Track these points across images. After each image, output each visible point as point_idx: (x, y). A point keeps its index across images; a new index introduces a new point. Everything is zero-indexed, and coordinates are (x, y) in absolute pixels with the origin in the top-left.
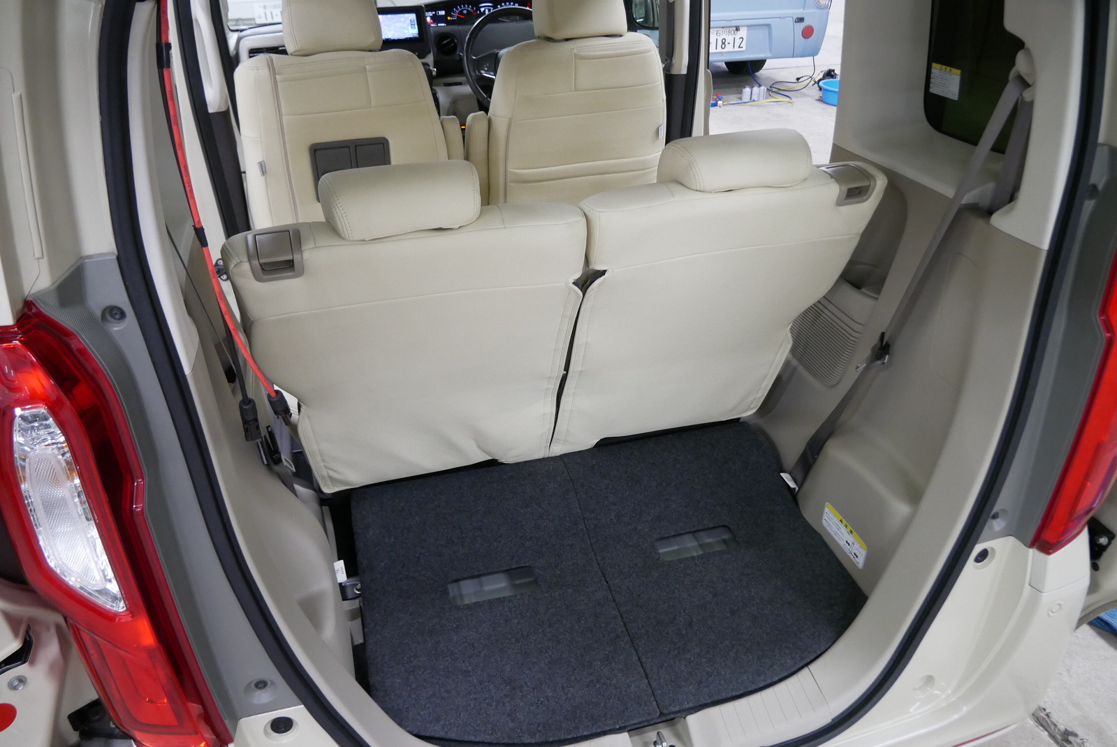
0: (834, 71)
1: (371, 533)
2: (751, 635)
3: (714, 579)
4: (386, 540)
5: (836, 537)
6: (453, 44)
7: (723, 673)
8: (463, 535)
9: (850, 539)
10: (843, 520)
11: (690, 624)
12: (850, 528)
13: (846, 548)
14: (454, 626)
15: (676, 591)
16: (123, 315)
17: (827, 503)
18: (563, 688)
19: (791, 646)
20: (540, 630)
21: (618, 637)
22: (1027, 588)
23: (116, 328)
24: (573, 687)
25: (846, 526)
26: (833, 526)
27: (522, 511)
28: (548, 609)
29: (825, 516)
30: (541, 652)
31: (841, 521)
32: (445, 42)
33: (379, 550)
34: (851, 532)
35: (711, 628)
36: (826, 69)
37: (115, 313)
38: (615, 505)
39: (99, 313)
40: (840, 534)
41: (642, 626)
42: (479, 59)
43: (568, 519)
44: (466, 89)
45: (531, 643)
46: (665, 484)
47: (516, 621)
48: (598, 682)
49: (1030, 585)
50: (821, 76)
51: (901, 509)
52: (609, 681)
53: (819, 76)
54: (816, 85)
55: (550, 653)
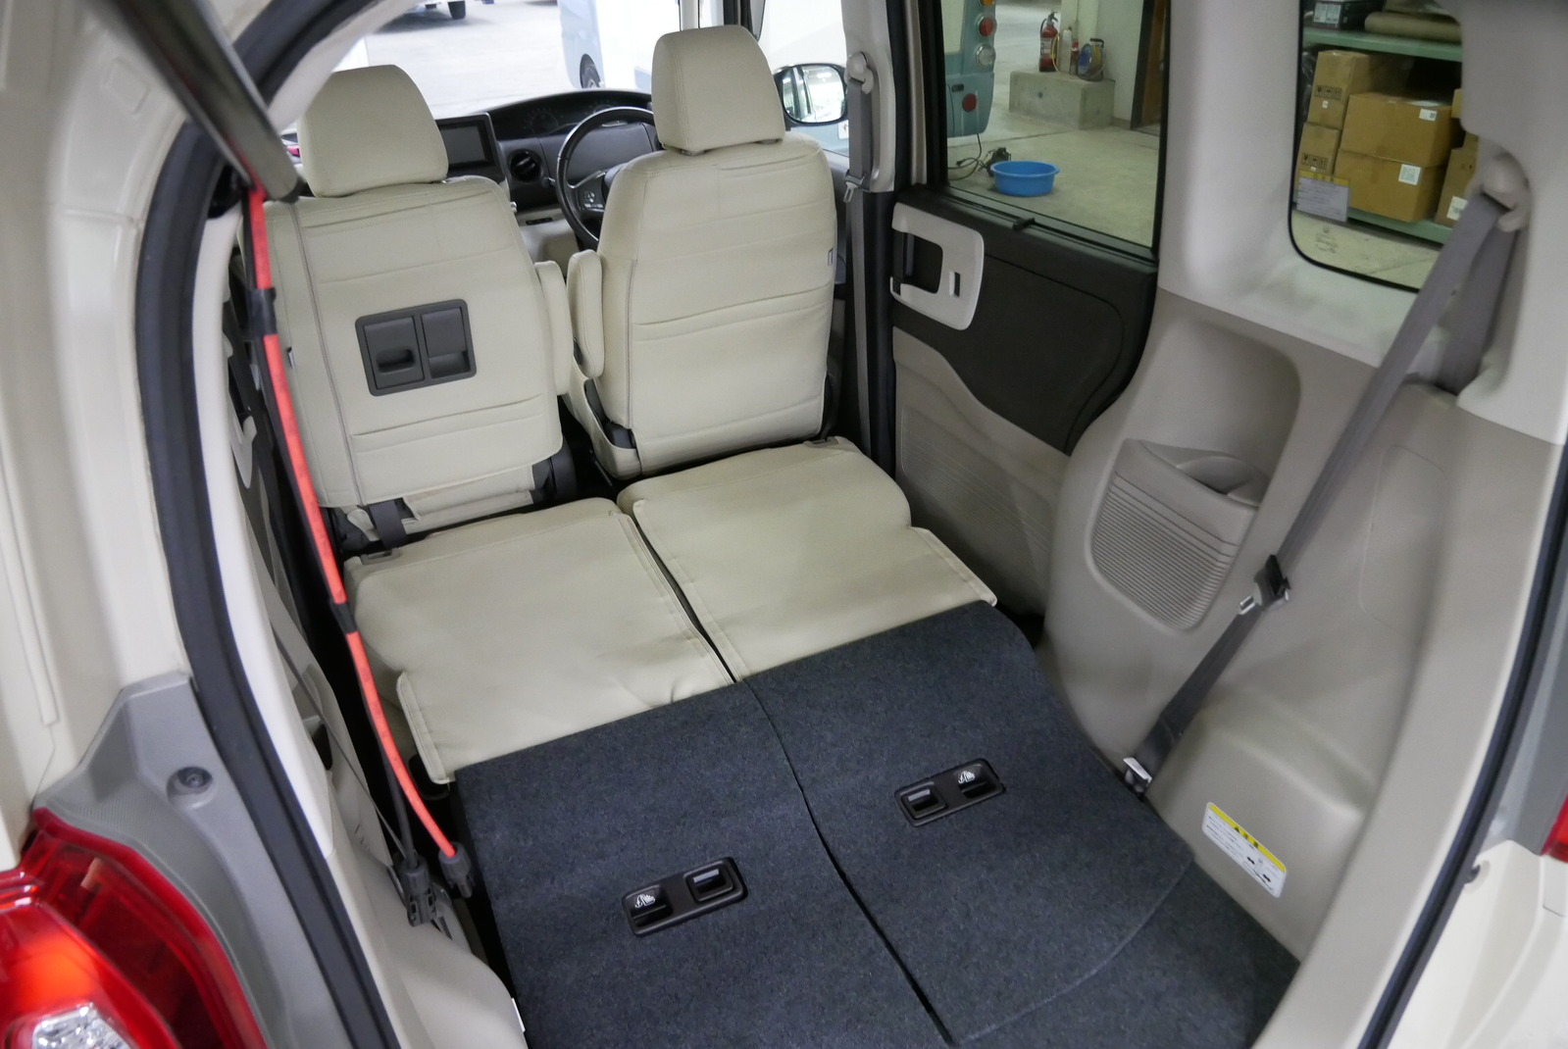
0: (1005, 150)
1: (498, 837)
2: (1049, 916)
3: (984, 847)
4: (522, 843)
5: (1229, 853)
6: (534, 165)
7: (1025, 975)
8: (632, 821)
9: (1255, 854)
10: (1240, 828)
11: (968, 915)
12: (1252, 839)
13: (1249, 868)
14: (645, 972)
15: (938, 872)
16: (205, 777)
17: (1210, 805)
18: (813, 1038)
19: (1104, 923)
20: (765, 960)
21: (872, 952)
22: (1541, 912)
23: (196, 803)
24: (827, 1034)
25: (1246, 837)
26: (1220, 834)
27: (708, 774)
28: (768, 928)
29: (1207, 822)
30: (772, 991)
31: (1237, 829)
32: (522, 163)
33: (513, 861)
34: (1256, 845)
35: (996, 915)
36: (996, 147)
37: (192, 777)
38: (835, 746)
39: (161, 785)
40: (1235, 847)
41: (906, 928)
42: (579, 189)
43: (774, 777)
44: (563, 226)
45: (756, 980)
46: (896, 707)
47: (729, 952)
48: (858, 1021)
49: (1544, 907)
50: (990, 157)
51: (1341, 816)
52: (873, 1017)
53: (986, 157)
54: (985, 170)
55: (785, 990)
